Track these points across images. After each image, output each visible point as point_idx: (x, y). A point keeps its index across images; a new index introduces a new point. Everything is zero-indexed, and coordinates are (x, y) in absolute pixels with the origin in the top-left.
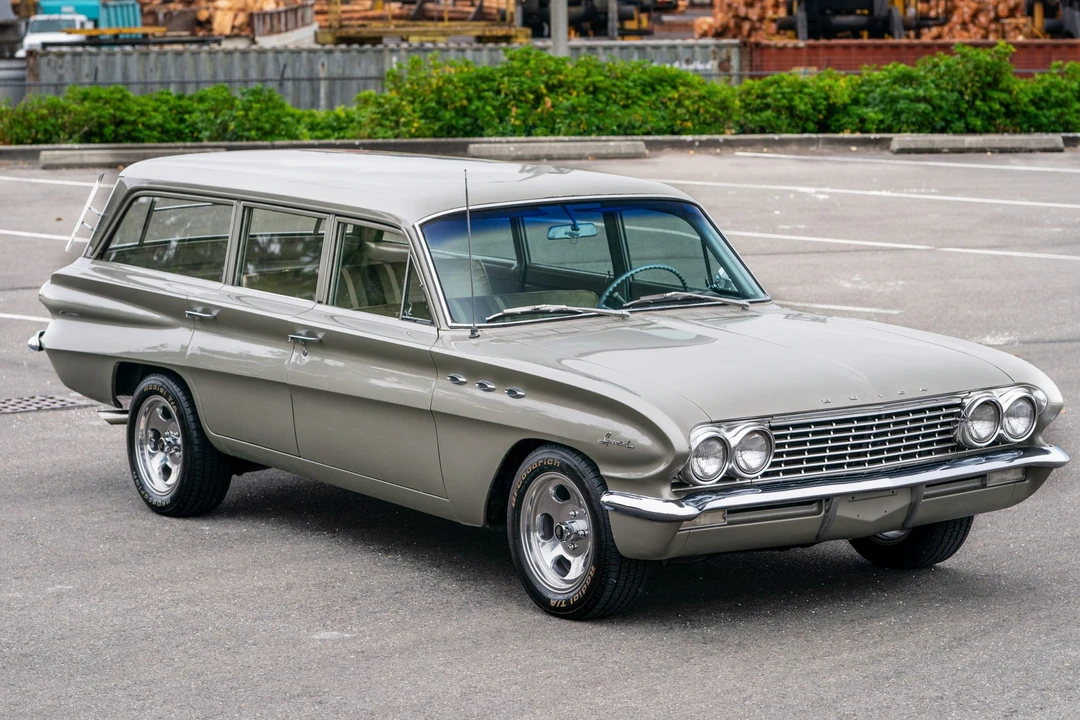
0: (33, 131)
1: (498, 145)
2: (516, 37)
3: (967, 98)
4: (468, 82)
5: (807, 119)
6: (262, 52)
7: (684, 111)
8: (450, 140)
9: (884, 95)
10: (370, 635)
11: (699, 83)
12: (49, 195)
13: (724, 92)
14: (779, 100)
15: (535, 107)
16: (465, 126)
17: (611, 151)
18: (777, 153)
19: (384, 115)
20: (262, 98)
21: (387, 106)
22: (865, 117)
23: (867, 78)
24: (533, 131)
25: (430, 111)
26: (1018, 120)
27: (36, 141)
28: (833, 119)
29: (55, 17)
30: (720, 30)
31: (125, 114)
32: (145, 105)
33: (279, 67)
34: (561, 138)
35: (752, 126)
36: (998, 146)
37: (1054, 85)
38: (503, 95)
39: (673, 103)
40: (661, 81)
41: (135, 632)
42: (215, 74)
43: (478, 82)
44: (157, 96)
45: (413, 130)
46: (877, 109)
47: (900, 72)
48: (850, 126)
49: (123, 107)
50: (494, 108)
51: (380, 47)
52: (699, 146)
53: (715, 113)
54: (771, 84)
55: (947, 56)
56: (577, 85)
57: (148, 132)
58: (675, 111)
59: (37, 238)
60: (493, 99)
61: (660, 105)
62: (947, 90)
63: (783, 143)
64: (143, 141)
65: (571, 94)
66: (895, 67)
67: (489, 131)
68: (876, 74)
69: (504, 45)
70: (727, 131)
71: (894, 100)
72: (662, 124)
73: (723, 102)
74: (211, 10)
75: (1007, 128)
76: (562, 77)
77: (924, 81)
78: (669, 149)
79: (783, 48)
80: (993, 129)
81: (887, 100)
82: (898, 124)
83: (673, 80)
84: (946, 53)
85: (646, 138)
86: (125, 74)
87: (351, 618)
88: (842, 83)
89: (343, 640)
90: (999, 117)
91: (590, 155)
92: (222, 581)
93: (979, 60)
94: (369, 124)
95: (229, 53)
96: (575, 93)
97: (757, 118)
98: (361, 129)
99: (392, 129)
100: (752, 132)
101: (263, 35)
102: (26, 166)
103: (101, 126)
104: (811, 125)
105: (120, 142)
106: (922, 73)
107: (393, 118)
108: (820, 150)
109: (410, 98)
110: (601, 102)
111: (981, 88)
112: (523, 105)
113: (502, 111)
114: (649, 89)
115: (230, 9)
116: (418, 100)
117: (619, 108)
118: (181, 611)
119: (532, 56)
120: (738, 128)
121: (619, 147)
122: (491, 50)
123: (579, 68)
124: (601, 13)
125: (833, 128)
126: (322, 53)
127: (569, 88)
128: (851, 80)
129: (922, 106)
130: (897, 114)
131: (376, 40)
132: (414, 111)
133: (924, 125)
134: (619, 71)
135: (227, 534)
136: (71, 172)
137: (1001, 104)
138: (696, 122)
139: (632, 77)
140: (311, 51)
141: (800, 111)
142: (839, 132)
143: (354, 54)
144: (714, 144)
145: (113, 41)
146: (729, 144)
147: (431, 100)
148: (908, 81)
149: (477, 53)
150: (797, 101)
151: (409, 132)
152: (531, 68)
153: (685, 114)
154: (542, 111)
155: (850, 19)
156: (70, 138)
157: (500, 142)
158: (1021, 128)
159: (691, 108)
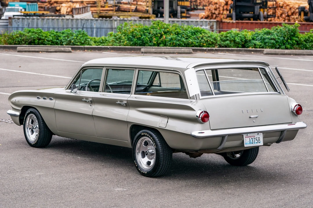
0: (15, 41)
1: (150, 49)
2: (151, 17)
3: (286, 39)
4: (140, 31)
5: (239, 44)
6: (77, 20)
7: (204, 40)
8: (136, 47)
9: (261, 37)
10: (132, 190)
11: (208, 32)
12: (21, 59)
13: (215, 35)
14: (231, 38)
15: (160, 38)
16: (140, 43)
17: (182, 51)
18: (230, 53)
19: (117, 39)
20: (81, 33)
21: (117, 37)
22: (256, 44)
23: (256, 32)
24: (160, 45)
25: (130, 38)
26: (300, 46)
27: (15, 44)
28: (247, 44)
29: (13, 7)
30: (207, 17)
31: (41, 37)
32: (47, 34)
33: (82, 24)
34: (168, 47)
35: (223, 45)
36: (295, 53)
37: (311, 36)
38: (151, 34)
39: (200, 38)
40: (197, 32)
41: (64, 187)
42: (63, 26)
43: (144, 30)
44: (50, 32)
45: (125, 44)
46: (259, 41)
47: (266, 31)
48: (251, 46)
49: (41, 35)
50: (149, 38)
51: (111, 19)
52: (208, 51)
53: (212, 41)
54: (229, 33)
55: (280, 27)
56: (173, 32)
57: (48, 42)
58: (201, 40)
59: (18, 72)
60: (148, 35)
61: (197, 39)
62: (280, 37)
63: (232, 51)
64: (46, 45)
65: (171, 35)
66: (265, 29)
67: (147, 45)
68: (259, 31)
69: (148, 19)
70: (216, 47)
71: (264, 39)
72: (197, 44)
73: (215, 38)
74: (60, 7)
75: (297, 48)
76: (168, 30)
77: (273, 34)
78: (199, 51)
79: (229, 23)
80: (293, 48)
81: (262, 39)
82: (265, 46)
83: (200, 32)
84: (280, 26)
85: (192, 48)
86: (37, 25)
87: (125, 185)
88: (249, 33)
89: (124, 191)
90: (295, 45)
91: (176, 52)
92: (86, 173)
93: (290, 28)
94: (112, 41)
95: (67, 20)
96: (172, 34)
97: (224, 43)
98: (109, 43)
99: (119, 43)
100: (223, 47)
101: (75, 14)
102: (13, 51)
103: (34, 40)
104: (240, 46)
105: (40, 45)
106: (273, 31)
107: (119, 40)
108: (243, 53)
109: (124, 35)
110: (180, 37)
111: (290, 36)
112: (157, 37)
113: (151, 39)
114: (194, 34)
115: (66, 7)
116: (126, 35)
117: (185, 39)
118: (76, 181)
119: (160, 23)
120: (219, 46)
121: (185, 50)
122: (144, 21)
123: (173, 27)
124: (175, 11)
125: (246, 47)
126: (95, 20)
127: (170, 33)
128: (252, 33)
129: (273, 41)
130: (265, 43)
131: (110, 17)
132: (125, 38)
133: (273, 46)
134: (185, 28)
135: (86, 159)
136: (26, 53)
137: (296, 41)
138: (207, 44)
139: (188, 30)
140: (92, 20)
141: (237, 41)
142: (248, 48)
143: (104, 21)
144: (212, 50)
145: (34, 15)
146: (216, 50)
147: (130, 35)
148: (269, 34)
149: (140, 22)
150: (236, 39)
151: (124, 44)
152: (159, 27)
153: (204, 42)
154: (162, 40)
155: (248, 15)
156: (25, 43)
157: (150, 48)
158: (301, 48)
159: (206, 40)
